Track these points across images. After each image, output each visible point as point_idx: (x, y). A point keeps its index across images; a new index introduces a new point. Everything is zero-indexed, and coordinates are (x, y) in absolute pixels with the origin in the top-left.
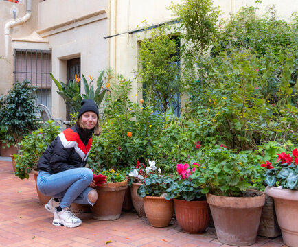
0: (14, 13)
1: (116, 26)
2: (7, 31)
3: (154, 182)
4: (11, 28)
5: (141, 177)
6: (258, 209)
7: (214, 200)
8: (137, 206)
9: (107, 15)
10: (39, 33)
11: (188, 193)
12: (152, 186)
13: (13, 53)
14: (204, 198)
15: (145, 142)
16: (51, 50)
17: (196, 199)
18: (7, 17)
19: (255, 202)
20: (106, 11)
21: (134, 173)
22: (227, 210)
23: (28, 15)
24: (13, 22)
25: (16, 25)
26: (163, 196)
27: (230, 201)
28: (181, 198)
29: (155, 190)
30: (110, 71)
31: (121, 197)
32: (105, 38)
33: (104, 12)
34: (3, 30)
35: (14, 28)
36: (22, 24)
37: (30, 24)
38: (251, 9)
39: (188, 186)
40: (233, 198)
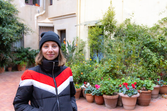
0: (39, 11)
1: (80, 20)
2: (36, 19)
3: (89, 90)
4: (37, 17)
5: (85, 88)
6: (116, 99)
7: (104, 96)
8: (84, 95)
9: (76, 15)
10: (49, 19)
11: (98, 94)
12: (88, 91)
13: (38, 27)
14: (102, 95)
15: (87, 76)
16: (54, 26)
17: (100, 95)
18: (36, 13)
19: (115, 97)
20: (76, 13)
21: (83, 86)
22: (108, 99)
23: (44, 12)
24: (38, 15)
25: (39, 16)
26: (91, 94)
27: (108, 97)
28: (96, 95)
29: (89, 92)
30: (77, 38)
31: (79, 93)
32: (76, 26)
33: (75, 14)
34: (34, 18)
35: (39, 17)
36: (42, 15)
37: (45, 15)
38: (129, 20)
39: (98, 92)
40: (109, 96)
